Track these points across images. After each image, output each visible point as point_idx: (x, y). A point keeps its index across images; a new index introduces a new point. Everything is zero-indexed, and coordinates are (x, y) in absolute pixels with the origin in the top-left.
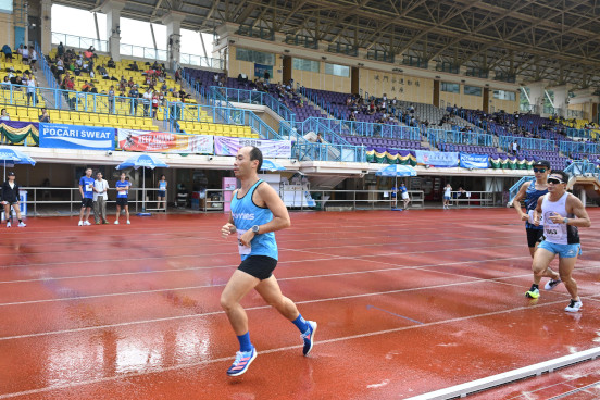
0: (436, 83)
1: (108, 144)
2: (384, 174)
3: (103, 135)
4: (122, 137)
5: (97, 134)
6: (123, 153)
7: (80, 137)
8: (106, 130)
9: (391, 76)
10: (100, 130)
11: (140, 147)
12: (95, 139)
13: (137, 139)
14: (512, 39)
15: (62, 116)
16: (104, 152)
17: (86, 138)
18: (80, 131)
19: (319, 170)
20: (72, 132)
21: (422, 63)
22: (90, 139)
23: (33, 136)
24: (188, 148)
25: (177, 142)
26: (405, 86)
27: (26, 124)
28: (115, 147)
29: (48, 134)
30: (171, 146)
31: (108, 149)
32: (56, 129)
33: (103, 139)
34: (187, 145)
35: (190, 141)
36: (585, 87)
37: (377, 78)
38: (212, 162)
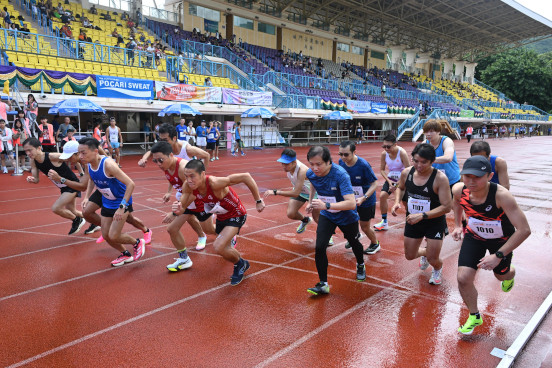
0: (335, 43)
1: (148, 94)
2: (332, 118)
3: (145, 87)
4: (158, 88)
5: (140, 85)
6: (159, 102)
7: (128, 88)
8: (147, 82)
9: (304, 36)
10: (143, 82)
11: (172, 97)
12: (138, 90)
13: (169, 90)
14: (389, 12)
15: (103, 67)
16: (146, 101)
17: (132, 89)
18: (129, 82)
19: (294, 116)
20: (122, 84)
21: (325, 26)
22: (135, 90)
23: (92, 87)
24: (205, 98)
25: (198, 93)
26: (314, 45)
27: (85, 76)
28: (155, 96)
29: (103, 85)
30: (194, 96)
31: (148, 98)
32: (109, 81)
33: (145, 90)
34: (204, 95)
35: (206, 92)
36: (426, 51)
37: (295, 37)
38: (222, 109)
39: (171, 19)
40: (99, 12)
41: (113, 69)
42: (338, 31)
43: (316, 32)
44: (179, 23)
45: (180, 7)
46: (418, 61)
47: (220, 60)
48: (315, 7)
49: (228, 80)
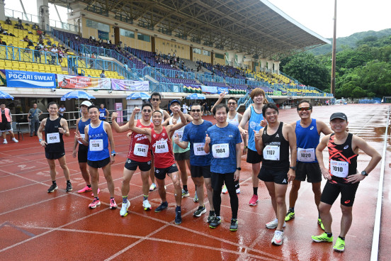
0: (191, 48)
1: (52, 84)
2: (192, 98)
3: (48, 78)
4: (60, 79)
5: (44, 77)
7: (34, 80)
8: (50, 75)
9: (170, 43)
10: (47, 75)
11: (71, 86)
12: (43, 81)
15: (14, 64)
16: (49, 90)
17: (38, 80)
18: (34, 75)
19: (165, 98)
20: (28, 77)
21: (184, 36)
22: (40, 81)
23: (2, 79)
24: (98, 86)
25: (92, 83)
26: (177, 49)
28: (57, 86)
29: (12, 78)
30: (89, 85)
31: (52, 87)
32: (18, 74)
33: (48, 81)
34: (97, 84)
35: (99, 82)
36: (249, 54)
37: (164, 44)
38: (111, 94)
39: (73, 30)
40: (14, 23)
41: (23, 66)
42: (193, 40)
43: (178, 40)
44: (79, 33)
45: (79, 21)
46: (245, 60)
47: (110, 59)
48: (177, 24)
49: (116, 73)
